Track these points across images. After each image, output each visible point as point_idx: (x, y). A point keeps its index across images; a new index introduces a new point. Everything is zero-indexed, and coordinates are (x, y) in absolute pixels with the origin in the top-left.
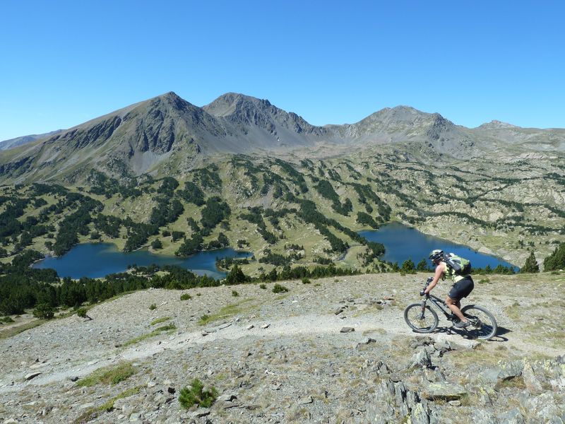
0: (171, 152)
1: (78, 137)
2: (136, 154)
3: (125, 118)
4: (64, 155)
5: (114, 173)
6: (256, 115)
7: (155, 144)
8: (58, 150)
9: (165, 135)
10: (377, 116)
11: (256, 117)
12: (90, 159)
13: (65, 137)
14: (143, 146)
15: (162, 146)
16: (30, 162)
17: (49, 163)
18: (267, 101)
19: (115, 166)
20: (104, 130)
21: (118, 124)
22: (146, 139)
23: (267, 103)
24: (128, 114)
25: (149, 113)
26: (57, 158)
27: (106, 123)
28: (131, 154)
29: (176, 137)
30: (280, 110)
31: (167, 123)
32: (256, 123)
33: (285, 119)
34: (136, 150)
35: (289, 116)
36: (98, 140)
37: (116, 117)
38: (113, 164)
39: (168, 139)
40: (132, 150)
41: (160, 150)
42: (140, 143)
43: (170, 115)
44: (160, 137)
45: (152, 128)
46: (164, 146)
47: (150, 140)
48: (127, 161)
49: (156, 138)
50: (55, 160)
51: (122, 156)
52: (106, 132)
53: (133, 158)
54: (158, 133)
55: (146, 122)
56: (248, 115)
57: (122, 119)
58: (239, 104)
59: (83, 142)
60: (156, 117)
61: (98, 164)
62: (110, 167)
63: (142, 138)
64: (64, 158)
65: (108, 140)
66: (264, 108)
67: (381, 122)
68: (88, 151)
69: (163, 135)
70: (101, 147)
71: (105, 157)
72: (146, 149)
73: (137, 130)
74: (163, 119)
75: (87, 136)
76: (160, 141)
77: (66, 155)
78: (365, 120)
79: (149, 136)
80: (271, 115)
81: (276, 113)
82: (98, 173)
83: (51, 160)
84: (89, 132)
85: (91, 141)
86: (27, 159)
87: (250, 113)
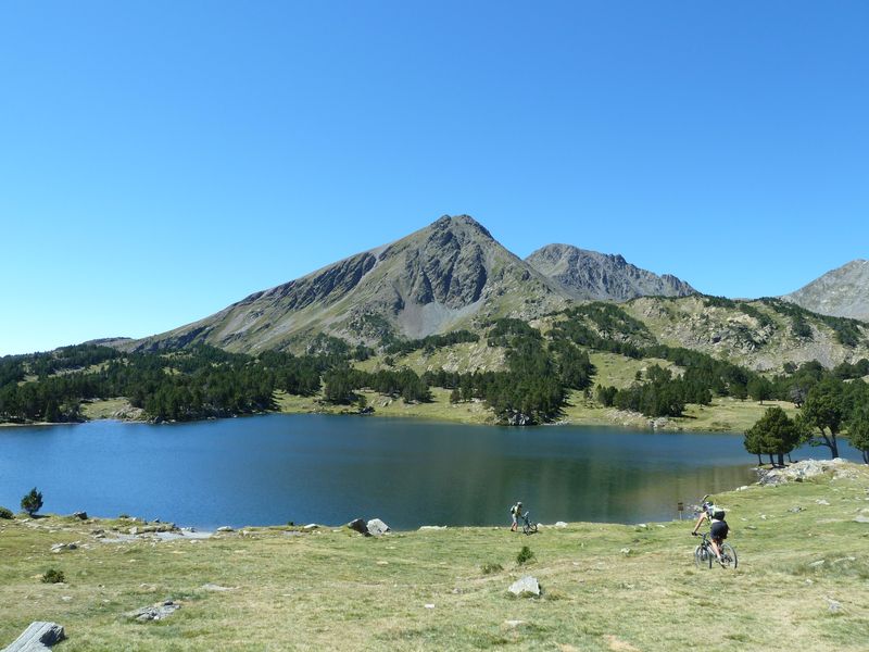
0: (482, 300)
1: (296, 290)
2: (410, 307)
3: (384, 256)
4: (266, 322)
5: (364, 339)
6: (605, 277)
7: (446, 290)
8: (257, 315)
9: (466, 271)
10: (837, 276)
11: (605, 281)
12: (316, 322)
13: (272, 294)
14: (422, 293)
15: (460, 292)
16: (205, 336)
17: (240, 335)
18: (620, 257)
19: (367, 325)
20: (344, 275)
21: (370, 265)
22: (426, 280)
23: (621, 261)
24: (390, 248)
25: (431, 239)
26: (254, 326)
27: (347, 264)
28: (399, 306)
29: (489, 273)
30: (645, 273)
31: (467, 252)
32: (607, 290)
33: (657, 287)
34: (409, 301)
35: (664, 281)
36: (332, 293)
37: (367, 255)
38: (362, 324)
39: (474, 277)
40: (400, 300)
41: (457, 299)
42: (415, 289)
43: (473, 239)
44: (455, 275)
45: (438, 262)
46: (466, 291)
47: (434, 284)
48: (391, 319)
49: (447, 279)
50: (249, 331)
51: (380, 310)
52: (348, 279)
53: (402, 314)
54: (451, 269)
55: (425, 255)
56: (591, 278)
57: (377, 257)
58: (573, 260)
59: (304, 299)
60: (445, 243)
61: (332, 327)
62: (355, 328)
63: (420, 279)
64: (267, 326)
65: (351, 292)
66: (615, 268)
67: (852, 285)
68: (312, 313)
69: (462, 272)
70: (337, 303)
71: (346, 316)
72: (428, 298)
73: (409, 266)
74: (458, 247)
75: (312, 289)
76: (457, 282)
77: (270, 321)
78: (812, 284)
79: (431, 277)
80: (631, 279)
81: (638, 277)
82: (332, 339)
83: (243, 330)
84: (316, 282)
85: (317, 297)
86: (201, 330)
87: (594, 275)
